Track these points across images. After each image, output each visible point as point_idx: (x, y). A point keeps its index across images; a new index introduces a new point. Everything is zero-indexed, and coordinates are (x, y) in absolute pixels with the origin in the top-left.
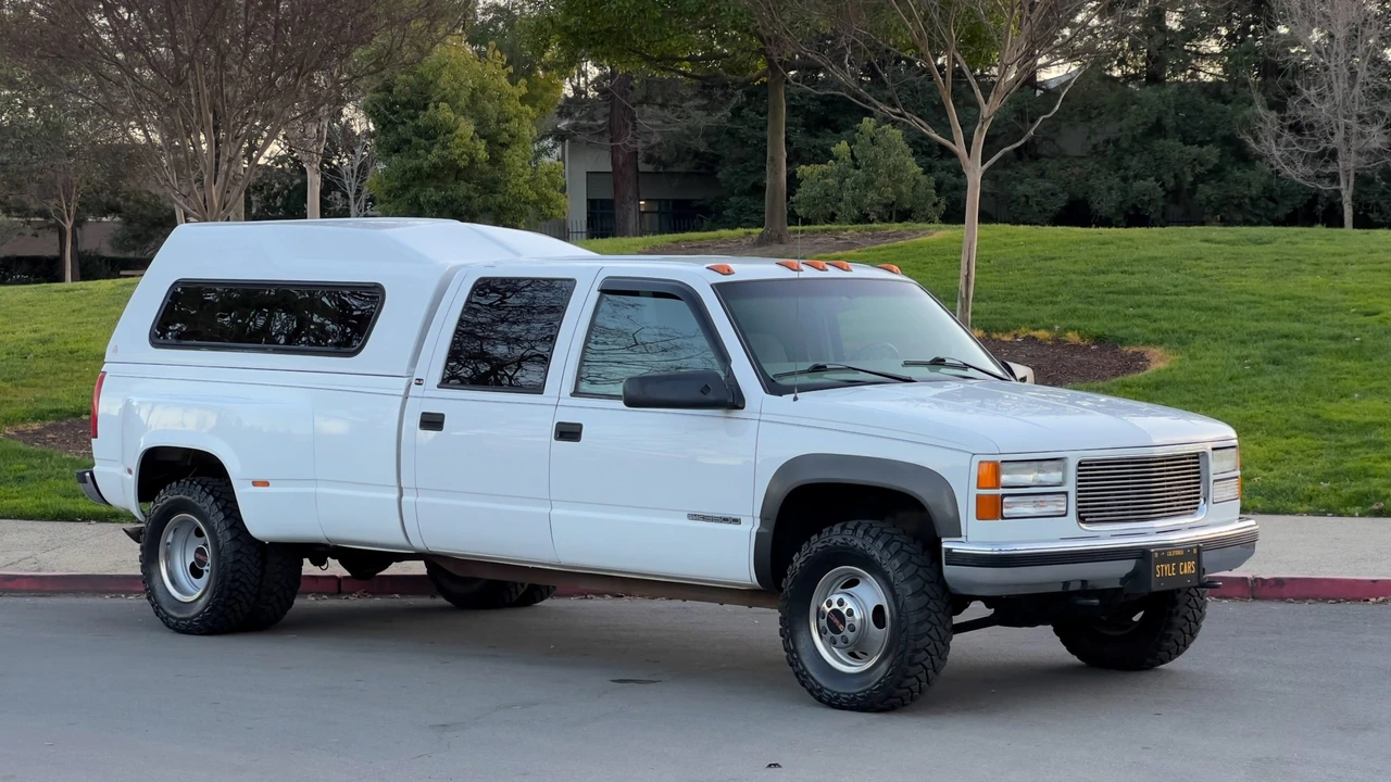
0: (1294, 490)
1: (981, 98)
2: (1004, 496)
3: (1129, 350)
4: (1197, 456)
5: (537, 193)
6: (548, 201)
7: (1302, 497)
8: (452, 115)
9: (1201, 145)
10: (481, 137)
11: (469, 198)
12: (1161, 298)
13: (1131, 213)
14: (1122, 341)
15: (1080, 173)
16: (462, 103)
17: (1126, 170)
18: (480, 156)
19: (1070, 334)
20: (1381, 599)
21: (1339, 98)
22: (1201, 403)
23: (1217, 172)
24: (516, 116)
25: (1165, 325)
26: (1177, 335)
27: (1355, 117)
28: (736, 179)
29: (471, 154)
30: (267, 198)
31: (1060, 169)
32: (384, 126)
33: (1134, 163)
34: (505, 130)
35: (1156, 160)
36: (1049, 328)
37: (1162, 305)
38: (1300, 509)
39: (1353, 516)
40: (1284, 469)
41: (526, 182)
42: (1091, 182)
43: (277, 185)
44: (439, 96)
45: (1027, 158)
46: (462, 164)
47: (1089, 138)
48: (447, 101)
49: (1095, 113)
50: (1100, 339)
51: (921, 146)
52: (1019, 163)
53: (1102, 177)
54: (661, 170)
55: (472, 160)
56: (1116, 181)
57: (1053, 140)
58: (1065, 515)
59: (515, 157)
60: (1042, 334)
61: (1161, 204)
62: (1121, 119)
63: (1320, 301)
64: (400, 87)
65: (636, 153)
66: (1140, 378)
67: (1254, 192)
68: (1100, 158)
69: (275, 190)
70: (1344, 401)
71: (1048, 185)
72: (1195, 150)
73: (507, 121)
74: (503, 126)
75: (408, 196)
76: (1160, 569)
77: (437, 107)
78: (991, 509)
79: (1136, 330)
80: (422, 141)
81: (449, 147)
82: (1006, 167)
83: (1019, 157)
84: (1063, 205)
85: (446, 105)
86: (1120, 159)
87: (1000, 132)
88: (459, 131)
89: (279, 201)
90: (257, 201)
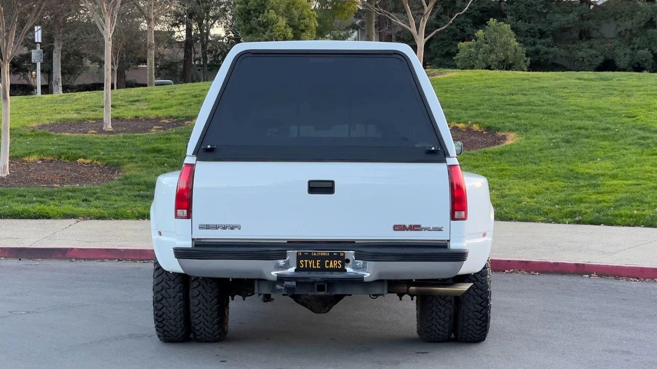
0: (539, 209)
1: (425, 4)
3: (500, 134)
7: (542, 213)
8: (275, 16)
10: (291, 26)
12: (530, 107)
13: (636, 66)
14: (498, 130)
15: (611, 46)
16: (281, 10)
17: (634, 44)
18: (289, 36)
19: (474, 126)
20: (511, 271)
22: (517, 162)
24: (308, 17)
25: (522, 121)
26: (525, 127)
29: (284, 34)
30: (214, 56)
31: (600, 44)
32: (245, 21)
33: (637, 41)
35: (648, 39)
36: (466, 123)
37: (530, 111)
38: (539, 219)
39: (565, 223)
40: (540, 198)
42: (615, 51)
43: (219, 50)
44: (270, 7)
45: (584, 39)
47: (616, 29)
48: (274, 9)
49: (618, 16)
50: (489, 129)
51: (530, 32)
52: (581, 41)
53: (622, 48)
55: (285, 38)
56: (628, 51)
57: (598, 30)
59: (306, 37)
60: (461, 125)
61: (651, 61)
62: (632, 19)
63: (610, 110)
64: (251, 2)
65: (391, 36)
66: (494, 149)
68: (621, 39)
69: (218, 52)
70: (591, 163)
71: (594, 52)
73: (304, 19)
74: (302, 21)
77: (268, 12)
79: (507, 124)
80: (262, 29)
81: (274, 32)
82: (573, 43)
83: (581, 38)
84: (601, 62)
85: (273, 11)
86: (631, 39)
87: (570, 26)
88: (279, 24)
89: (220, 58)
90: (210, 57)
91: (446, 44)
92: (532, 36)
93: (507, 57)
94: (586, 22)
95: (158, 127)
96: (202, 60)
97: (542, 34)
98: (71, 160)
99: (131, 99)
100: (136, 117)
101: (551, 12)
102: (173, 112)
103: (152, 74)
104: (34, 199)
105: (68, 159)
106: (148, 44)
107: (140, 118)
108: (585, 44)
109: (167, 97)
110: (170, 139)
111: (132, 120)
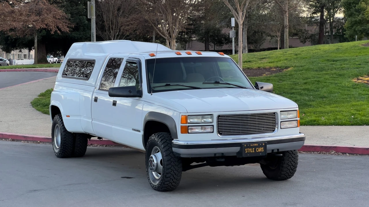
2: (189, 126)
4: (274, 113)
30: (337, 30)
32: (347, 9)
58: (213, 132)
76: (247, 150)
78: (185, 130)
80: (357, 13)
81: (364, 15)
85: (364, 3)
88: (367, 10)
89: (341, 31)
90: (335, 31)
95: (268, 73)
96: (330, 32)
99: (262, 57)
100: (259, 67)
102: (279, 64)
103: (287, 42)
106: (285, 25)
107: (261, 68)
109: (281, 56)
110: (269, 80)
111: (256, 69)
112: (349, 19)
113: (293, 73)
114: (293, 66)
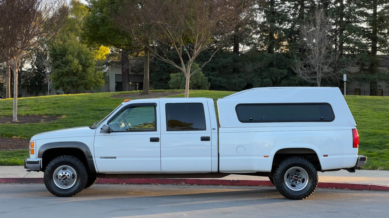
1: (190, 57)
5: (96, 80)
6: (99, 82)
8: (72, 58)
9: (283, 69)
10: (80, 64)
11: (77, 81)
15: (250, 77)
16: (75, 55)
17: (262, 76)
18: (80, 69)
21: (317, 58)
23: (287, 77)
24: (90, 59)
27: (321, 63)
28: (155, 77)
29: (77, 69)
30: (25, 80)
31: (245, 75)
33: (265, 74)
34: (88, 62)
35: (270, 73)
41: (93, 77)
42: (253, 79)
43: (28, 76)
44: (69, 53)
45: (236, 72)
46: (74, 71)
47: (253, 67)
48: (71, 54)
49: (254, 60)
51: (206, 68)
52: (234, 74)
53: (256, 78)
54: (136, 74)
55: (78, 71)
56: (260, 80)
57: (243, 68)
59: (90, 70)
61: (272, 85)
62: (262, 62)
64: (58, 50)
65: (129, 69)
67: (297, 83)
68: (256, 73)
69: (28, 78)
71: (242, 80)
72: (281, 71)
74: (87, 61)
75: (60, 80)
77: (68, 56)
80: (64, 65)
81: (71, 67)
82: (230, 74)
83: (234, 72)
84: (245, 85)
86: (261, 73)
87: (228, 65)
88: (74, 62)
89: (29, 81)
90: (23, 81)
91: (160, 74)
92: (207, 71)
93: (198, 82)
94: (236, 63)
95: (43, 120)
97: (213, 69)
98: (9, 137)
100: (27, 115)
101: (218, 57)
102: (46, 111)
104: (5, 156)
105: (7, 136)
107: (30, 115)
108: (236, 75)
111: (25, 116)
112: (56, 70)
113: (73, 120)
114: (65, 114)
